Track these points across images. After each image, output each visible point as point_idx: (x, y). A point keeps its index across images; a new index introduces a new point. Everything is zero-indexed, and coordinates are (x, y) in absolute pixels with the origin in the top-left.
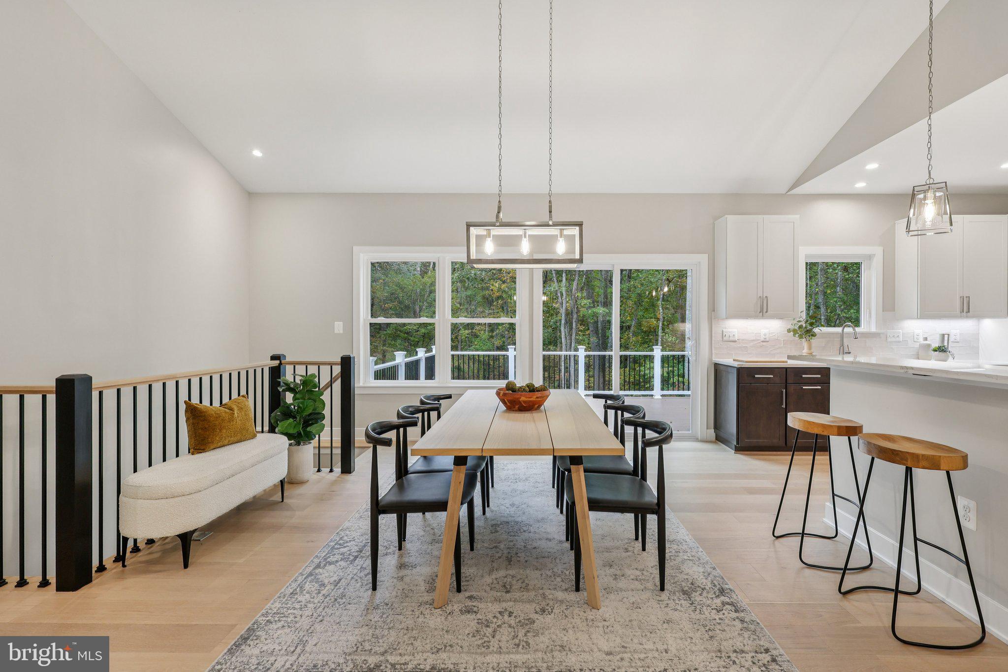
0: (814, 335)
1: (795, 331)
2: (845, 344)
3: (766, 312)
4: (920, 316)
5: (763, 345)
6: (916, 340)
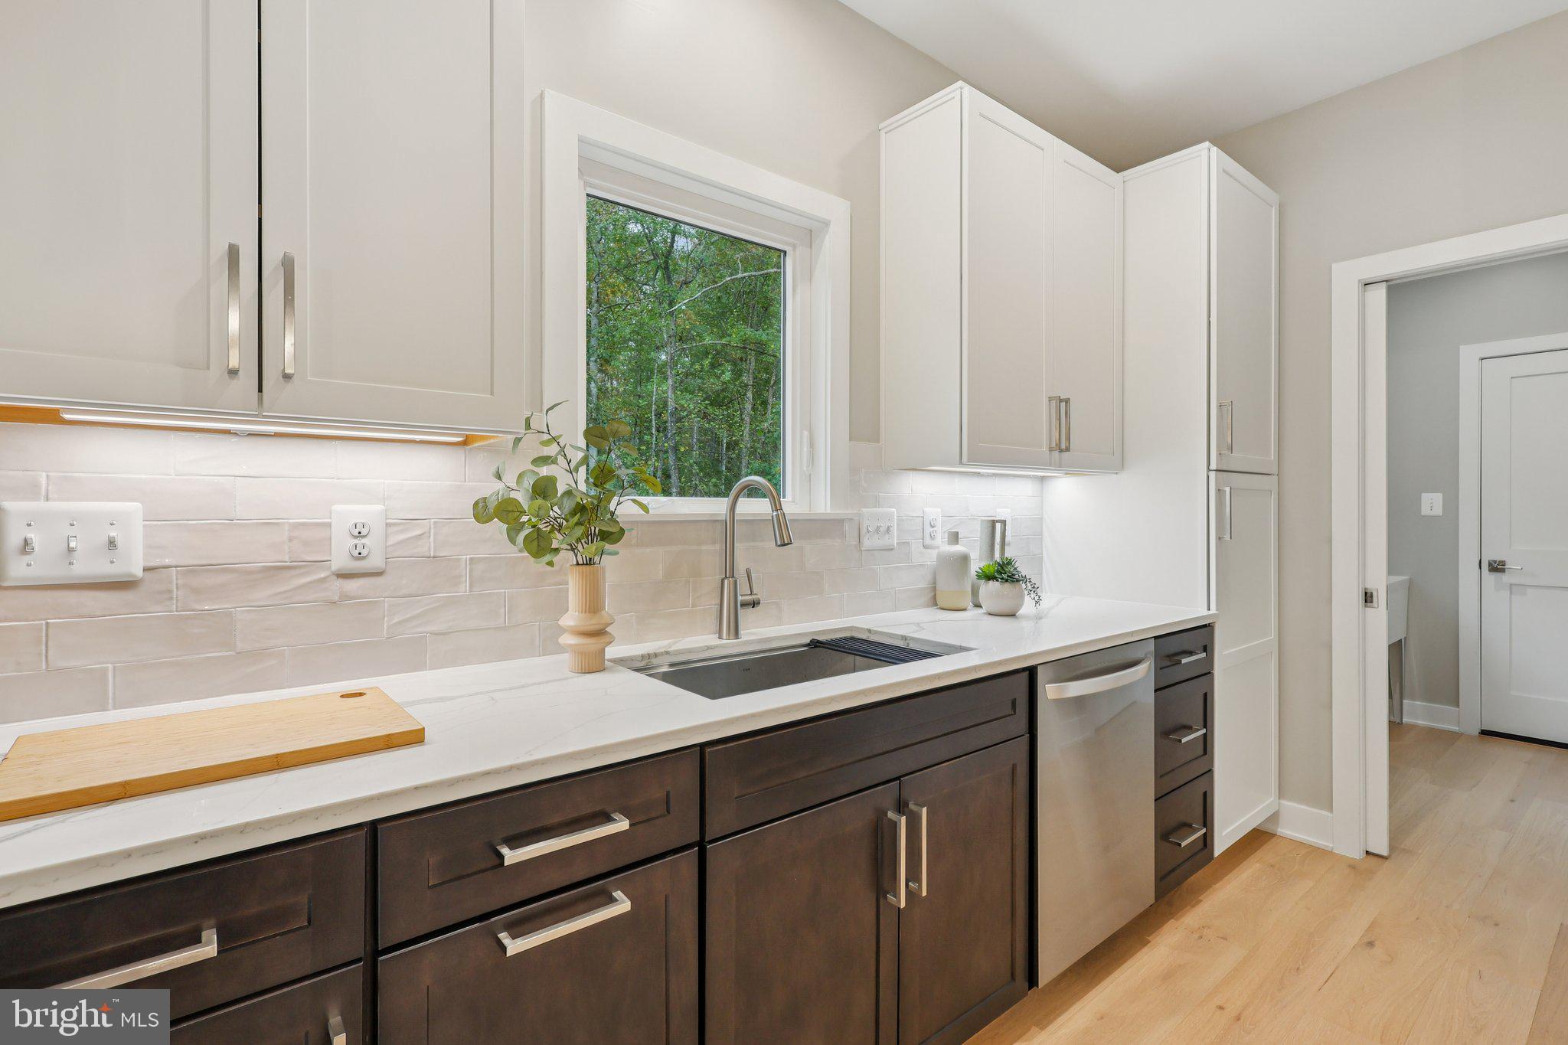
1: (506, 511)
2: (741, 566)
5: (345, 597)
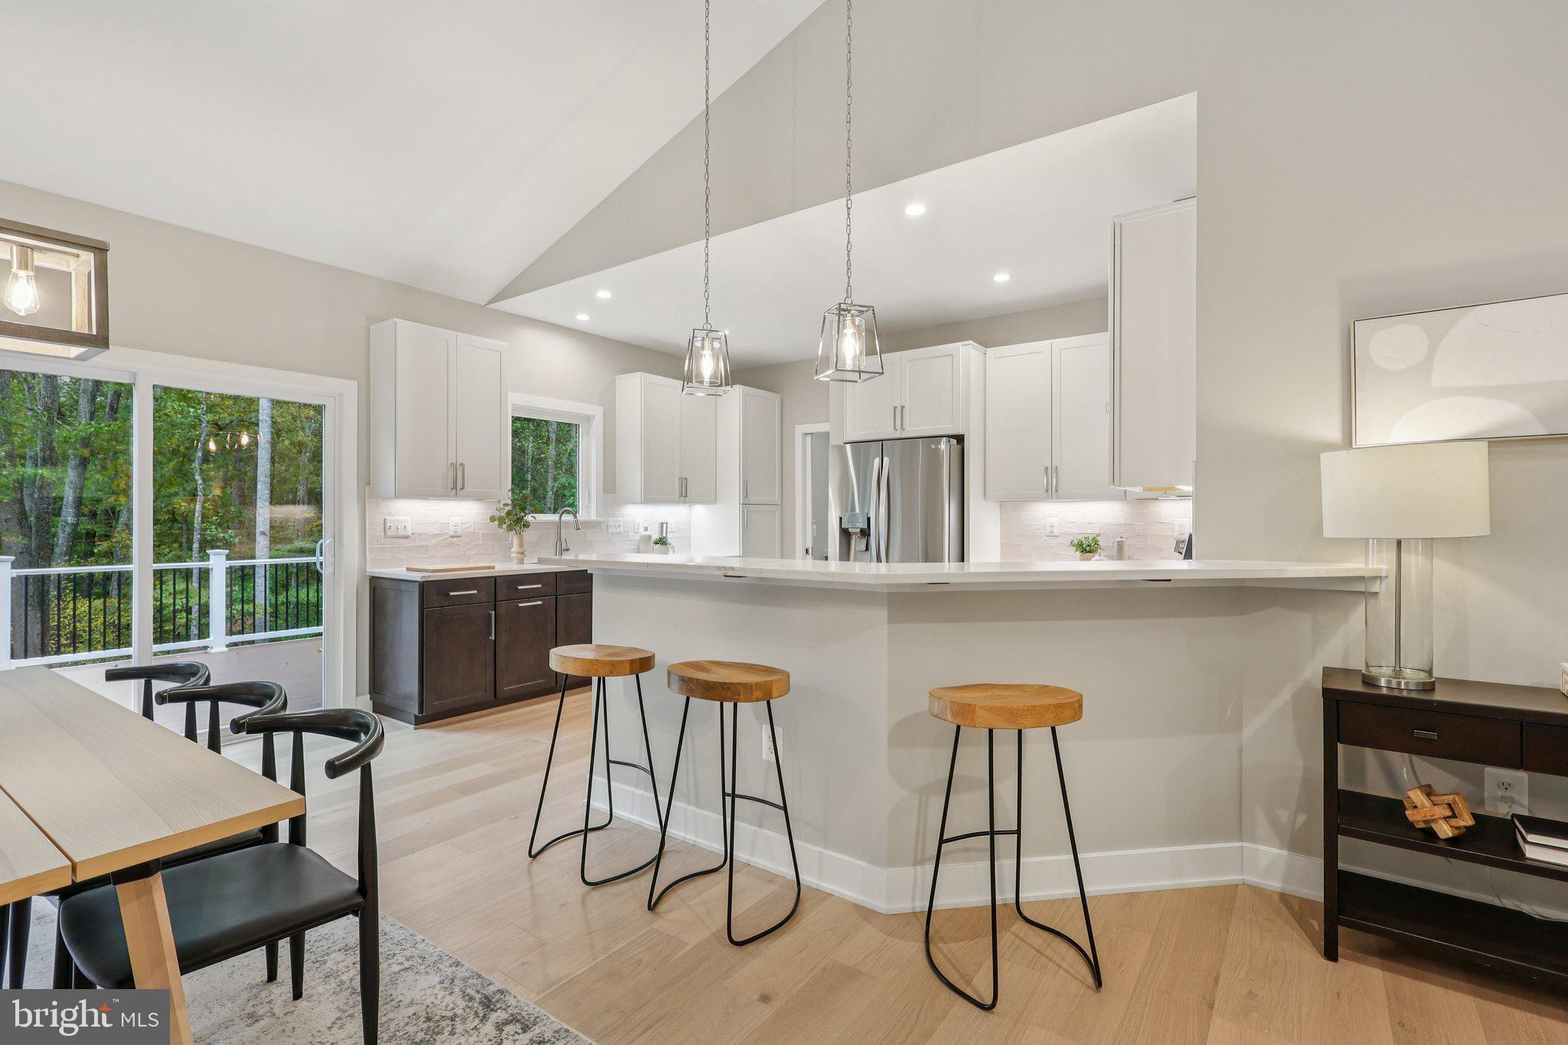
0: (526, 525)
1: (501, 521)
2: (563, 537)
3: (461, 489)
4: (644, 500)
5: (453, 543)
6: (636, 531)
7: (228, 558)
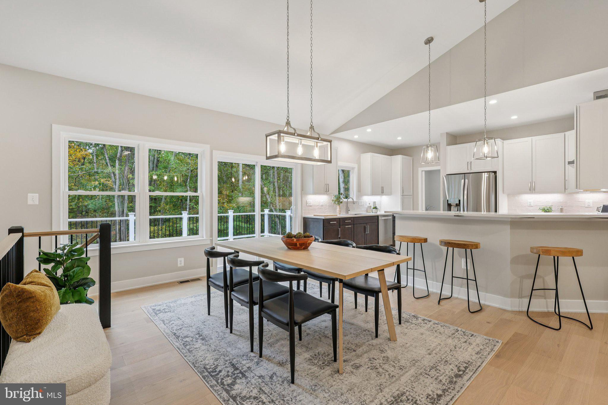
0: (340, 202)
1: (334, 201)
3: (328, 192)
4: (371, 194)
5: (321, 208)
6: (367, 204)
7: (234, 212)
